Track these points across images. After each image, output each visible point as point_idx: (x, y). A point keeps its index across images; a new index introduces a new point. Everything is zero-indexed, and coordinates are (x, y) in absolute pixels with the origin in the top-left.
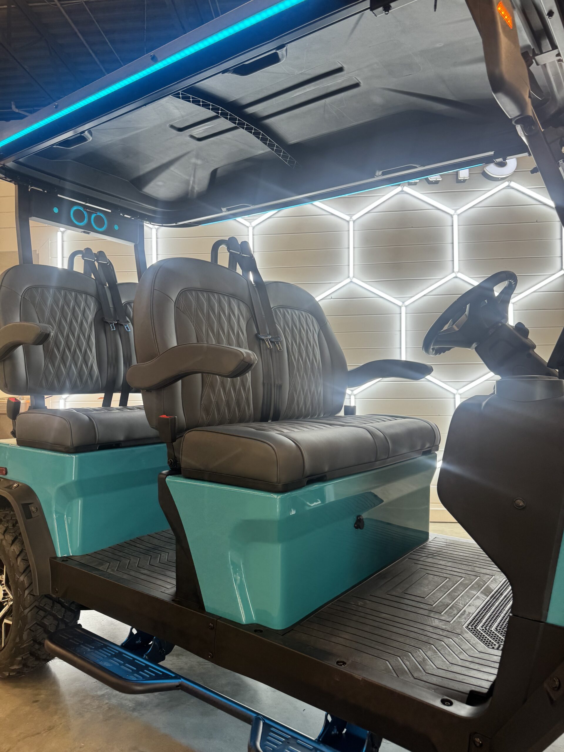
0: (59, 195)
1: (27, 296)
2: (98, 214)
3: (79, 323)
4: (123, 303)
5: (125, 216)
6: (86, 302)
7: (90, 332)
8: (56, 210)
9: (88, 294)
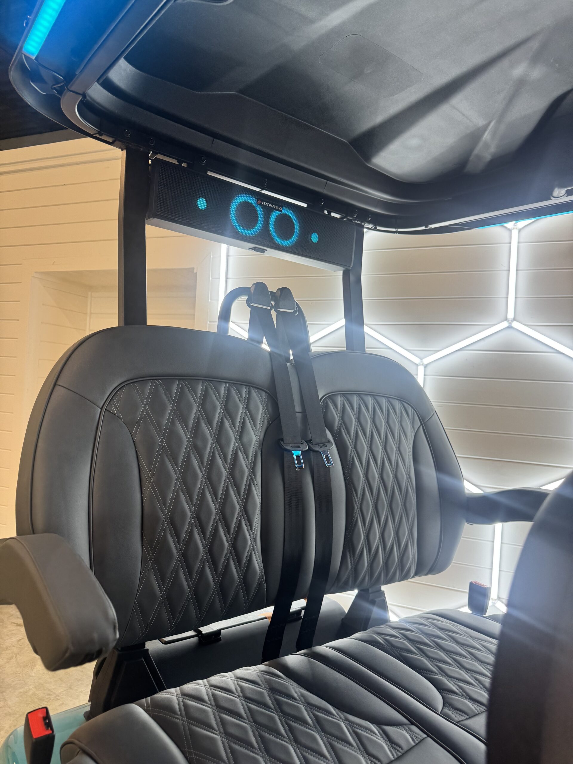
0: (209, 173)
1: (115, 407)
2: (283, 212)
3: (229, 461)
4: (320, 397)
5: (333, 214)
6: (248, 407)
7: (252, 479)
8: (202, 204)
9: (253, 387)
